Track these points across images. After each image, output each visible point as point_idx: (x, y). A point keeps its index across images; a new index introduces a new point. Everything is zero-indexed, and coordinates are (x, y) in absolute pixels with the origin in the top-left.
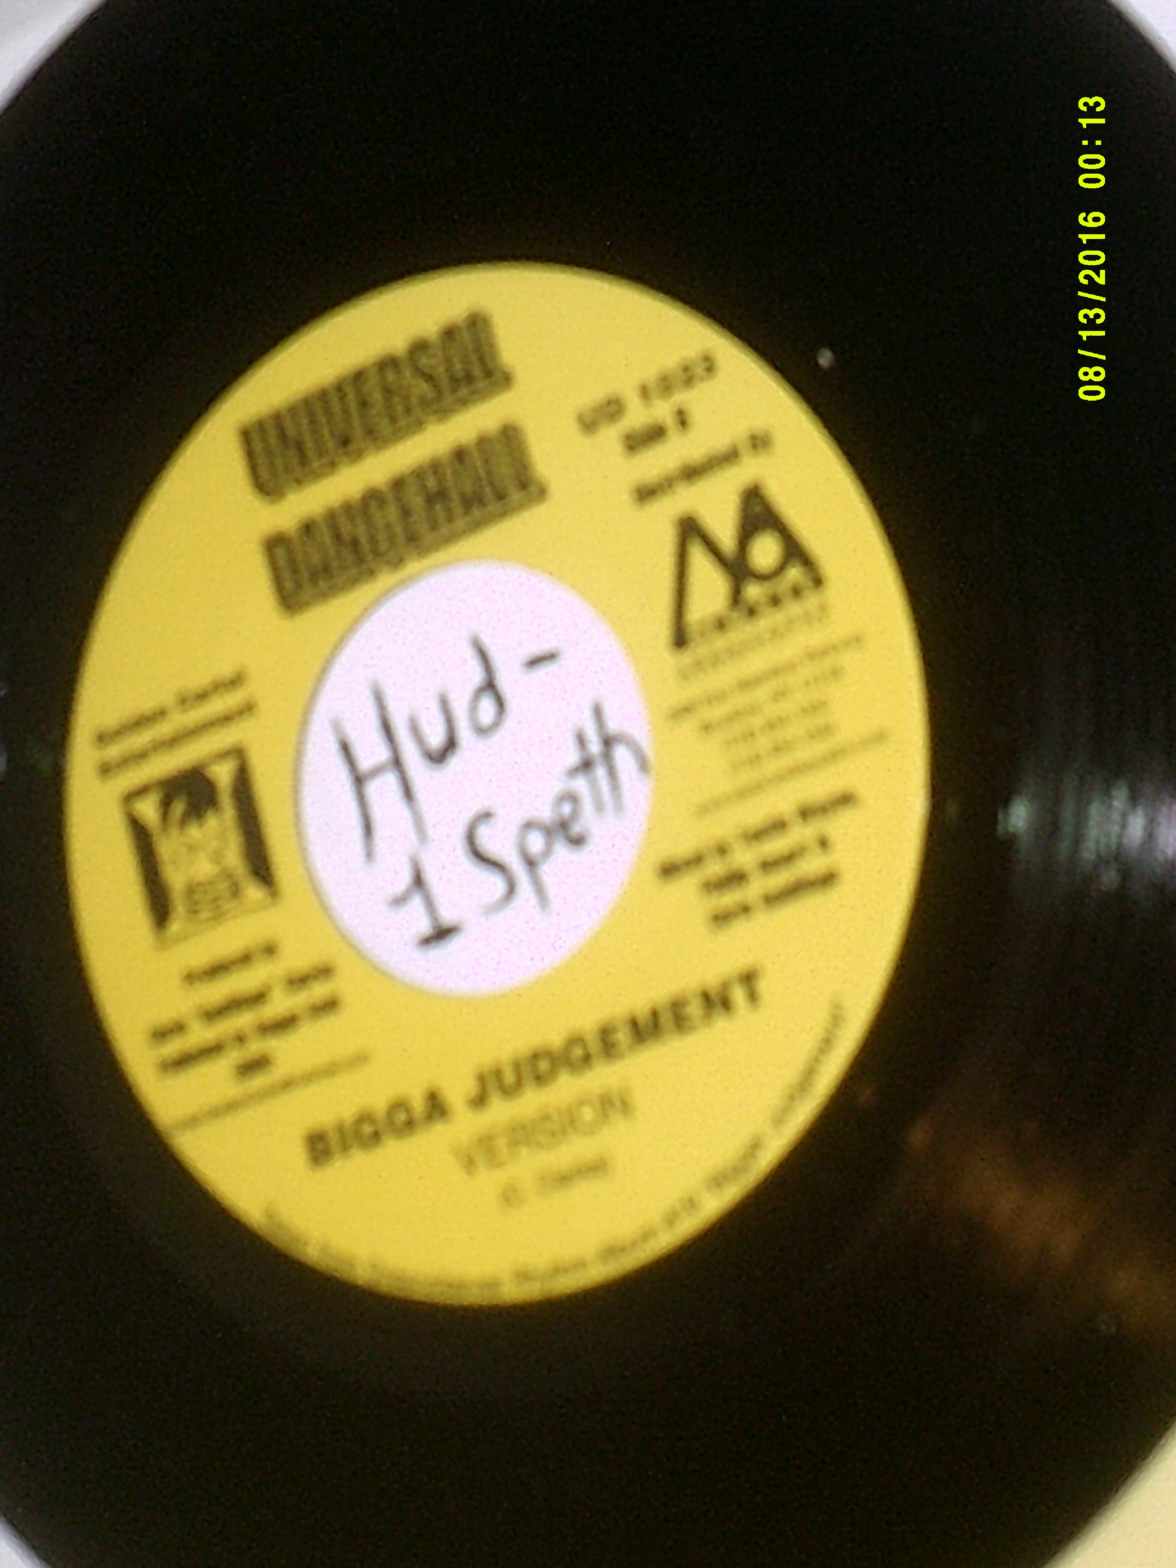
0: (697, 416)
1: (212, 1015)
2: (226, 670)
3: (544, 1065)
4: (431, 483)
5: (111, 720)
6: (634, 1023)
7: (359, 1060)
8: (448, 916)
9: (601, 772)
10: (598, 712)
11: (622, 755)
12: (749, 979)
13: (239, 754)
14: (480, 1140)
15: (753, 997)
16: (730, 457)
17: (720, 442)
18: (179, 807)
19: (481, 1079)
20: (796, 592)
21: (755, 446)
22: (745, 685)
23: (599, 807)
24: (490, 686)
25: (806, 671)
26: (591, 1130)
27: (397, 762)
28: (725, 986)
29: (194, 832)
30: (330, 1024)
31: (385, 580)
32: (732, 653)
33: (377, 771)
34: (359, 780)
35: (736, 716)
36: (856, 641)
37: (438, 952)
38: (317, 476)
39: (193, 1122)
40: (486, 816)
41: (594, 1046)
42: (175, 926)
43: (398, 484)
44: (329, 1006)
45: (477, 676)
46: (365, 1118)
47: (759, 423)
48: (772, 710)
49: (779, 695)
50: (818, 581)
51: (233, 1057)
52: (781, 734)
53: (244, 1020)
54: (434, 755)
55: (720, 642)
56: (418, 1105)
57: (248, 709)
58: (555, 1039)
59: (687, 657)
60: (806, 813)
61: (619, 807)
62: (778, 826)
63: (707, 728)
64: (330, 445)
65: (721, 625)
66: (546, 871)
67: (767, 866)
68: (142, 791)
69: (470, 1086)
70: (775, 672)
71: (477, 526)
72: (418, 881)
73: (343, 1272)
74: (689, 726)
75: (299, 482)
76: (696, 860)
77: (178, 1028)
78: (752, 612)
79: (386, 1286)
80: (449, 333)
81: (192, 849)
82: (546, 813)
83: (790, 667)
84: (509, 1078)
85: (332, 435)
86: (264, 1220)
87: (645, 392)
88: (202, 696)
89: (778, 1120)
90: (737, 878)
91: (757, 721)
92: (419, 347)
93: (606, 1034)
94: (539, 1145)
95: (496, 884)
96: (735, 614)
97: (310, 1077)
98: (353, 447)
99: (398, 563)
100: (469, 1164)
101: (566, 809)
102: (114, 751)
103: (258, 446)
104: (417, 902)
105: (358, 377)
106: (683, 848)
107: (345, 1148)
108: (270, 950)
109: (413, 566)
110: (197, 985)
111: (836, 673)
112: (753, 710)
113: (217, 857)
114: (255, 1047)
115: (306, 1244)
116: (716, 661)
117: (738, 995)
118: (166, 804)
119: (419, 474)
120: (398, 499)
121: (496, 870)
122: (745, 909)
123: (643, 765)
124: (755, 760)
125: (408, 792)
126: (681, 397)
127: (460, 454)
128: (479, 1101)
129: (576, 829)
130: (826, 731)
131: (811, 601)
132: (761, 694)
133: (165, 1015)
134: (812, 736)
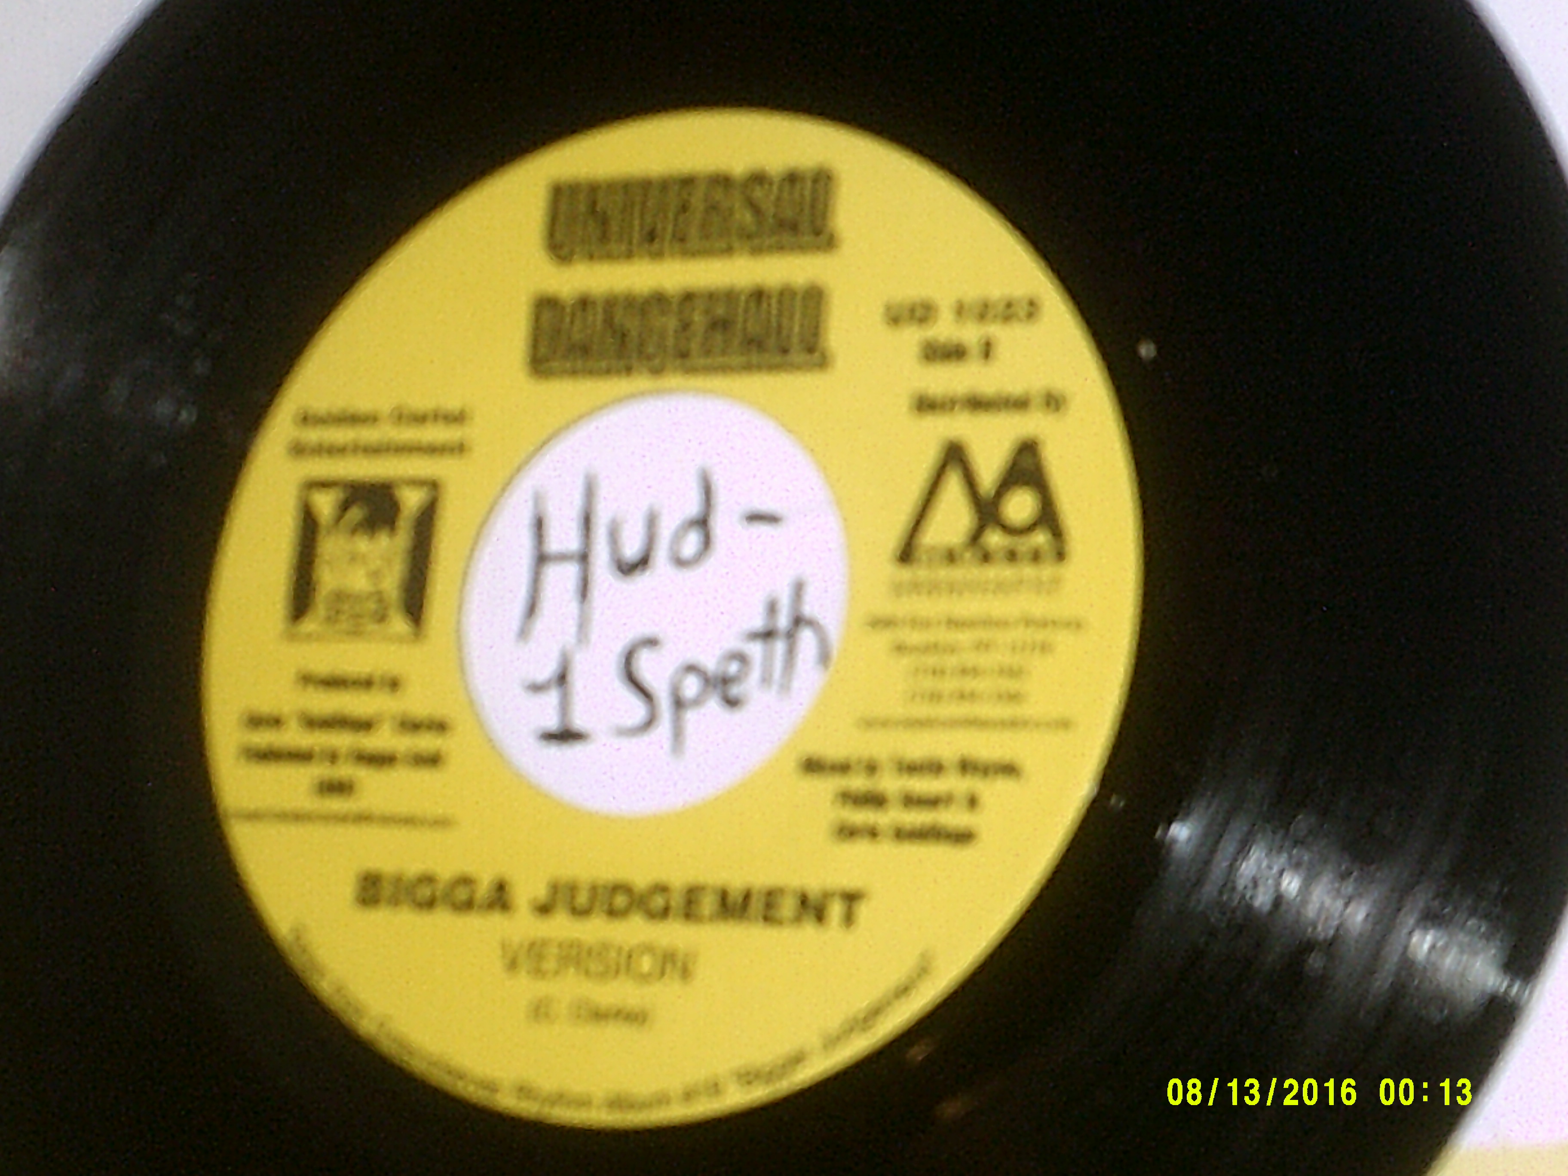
0: (1002, 351)
1: (313, 723)
2: (453, 404)
3: (620, 901)
4: (720, 311)
5: (321, 405)
6: (723, 896)
7: (441, 823)
8: (579, 722)
9: (780, 646)
10: (798, 589)
11: (807, 638)
12: (851, 898)
13: (434, 486)
14: (532, 945)
15: (849, 919)
16: (1020, 404)
17: (1015, 388)
18: (356, 513)
19: (555, 888)
20: (1036, 557)
21: (1048, 404)
22: (953, 623)
23: (766, 679)
24: (702, 523)
25: (1018, 634)
26: (644, 978)
27: (584, 558)
28: (827, 896)
29: (362, 544)
30: (424, 777)
31: (641, 382)
32: (953, 588)
33: (563, 557)
34: (542, 559)
35: (932, 648)
36: (1076, 625)
37: (556, 752)
38: (610, 257)
39: (254, 816)
40: (652, 642)
41: (677, 900)
42: (309, 625)
43: (688, 297)
44: (432, 760)
45: (693, 507)
46: (428, 879)
47: (1059, 383)
48: (971, 659)
49: (983, 646)
50: (1060, 555)
51: (318, 771)
52: (970, 684)
53: (343, 740)
54: (625, 568)
55: (944, 573)
56: (483, 889)
57: (459, 449)
58: (641, 880)
59: (905, 574)
60: (966, 766)
61: (785, 688)
62: (935, 768)
63: (900, 648)
64: (636, 236)
65: (951, 557)
66: (691, 716)
67: (911, 801)
68: (324, 485)
69: (541, 892)
70: (988, 623)
71: (748, 368)
72: (562, 678)
73: (349, 1017)
74: (883, 639)
75: (591, 257)
76: (843, 768)
77: (276, 722)
78: (986, 557)
79: (387, 1046)
80: (792, 178)
81: (354, 558)
82: (711, 663)
83: (1002, 624)
84: (582, 899)
85: (642, 226)
86: (290, 938)
87: (960, 310)
88: (420, 419)
89: (831, 1042)
90: (876, 800)
91: (951, 661)
92: (758, 178)
93: (692, 895)
94: (587, 973)
95: (637, 710)
96: (968, 555)
97: (389, 820)
98: (656, 246)
99: (657, 372)
100: (512, 965)
101: (733, 668)
102: (313, 435)
103: (563, 207)
104: (552, 697)
105: (687, 182)
106: (833, 751)
107: (395, 902)
108: (394, 684)
109: (673, 380)
110: (311, 689)
111: (1045, 648)
112: (952, 649)
113: (375, 575)
114: (344, 771)
115: (323, 975)
116: (933, 588)
117: (836, 910)
118: (344, 507)
119: (712, 296)
120: (681, 312)
121: (642, 696)
122: (873, 833)
123: (824, 657)
124: (935, 697)
125: (584, 589)
126: (995, 330)
127: (759, 295)
128: (544, 909)
129: (735, 691)
130: (1014, 697)
131: (1047, 571)
132: (964, 637)
133: (266, 707)
134: (1000, 697)
